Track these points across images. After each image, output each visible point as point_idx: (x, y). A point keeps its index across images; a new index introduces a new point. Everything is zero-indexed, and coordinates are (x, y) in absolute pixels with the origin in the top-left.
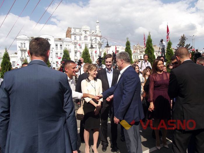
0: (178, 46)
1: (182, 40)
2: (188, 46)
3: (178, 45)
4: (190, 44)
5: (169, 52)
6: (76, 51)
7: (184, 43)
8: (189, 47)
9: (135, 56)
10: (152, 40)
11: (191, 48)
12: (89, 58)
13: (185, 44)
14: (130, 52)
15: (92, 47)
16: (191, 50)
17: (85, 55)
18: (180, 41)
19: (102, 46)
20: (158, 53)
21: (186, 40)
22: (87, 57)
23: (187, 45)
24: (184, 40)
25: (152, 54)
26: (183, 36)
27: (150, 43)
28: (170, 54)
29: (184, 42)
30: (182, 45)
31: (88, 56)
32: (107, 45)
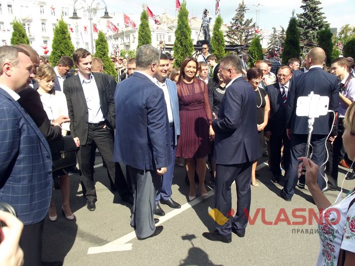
0: (233, 22)
1: (239, 10)
2: (249, 22)
3: (233, 19)
4: (251, 20)
5: (216, 35)
6: (43, 20)
7: (242, 16)
8: (251, 24)
9: (159, 35)
10: (188, 12)
11: (254, 26)
12: (69, 41)
13: (244, 19)
14: (148, 32)
15: (75, 16)
16: (253, 29)
17: (61, 35)
18: (237, 12)
19: (96, 12)
20: (199, 31)
21: (246, 11)
22: (65, 38)
23: (248, 20)
24: (244, 11)
25: (187, 38)
26: (241, 4)
27: (184, 18)
28: (218, 40)
29: (243, 14)
30: (240, 20)
31: (67, 36)
32: (105, 13)
